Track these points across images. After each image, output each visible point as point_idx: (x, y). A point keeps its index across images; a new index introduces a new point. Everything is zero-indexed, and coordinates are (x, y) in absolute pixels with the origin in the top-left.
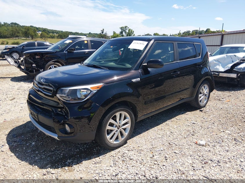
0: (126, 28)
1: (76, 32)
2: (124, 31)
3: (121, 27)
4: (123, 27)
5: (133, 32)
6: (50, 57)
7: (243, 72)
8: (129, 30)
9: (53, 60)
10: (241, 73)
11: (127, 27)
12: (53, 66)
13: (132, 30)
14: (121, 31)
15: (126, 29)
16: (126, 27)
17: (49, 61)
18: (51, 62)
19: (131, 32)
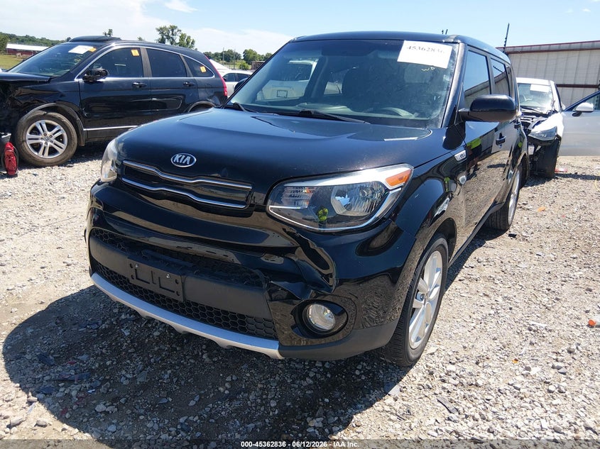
0: (173, 30)
1: (27, 37)
2: (168, 37)
3: (161, 29)
4: (165, 28)
5: (192, 43)
6: (31, 95)
7: (548, 141)
8: (182, 37)
9: (43, 103)
10: (543, 144)
11: (175, 27)
12: (43, 122)
13: (189, 37)
14: (160, 37)
15: (173, 34)
16: (173, 28)
17: (30, 106)
18: (36, 111)
19: (188, 43)
